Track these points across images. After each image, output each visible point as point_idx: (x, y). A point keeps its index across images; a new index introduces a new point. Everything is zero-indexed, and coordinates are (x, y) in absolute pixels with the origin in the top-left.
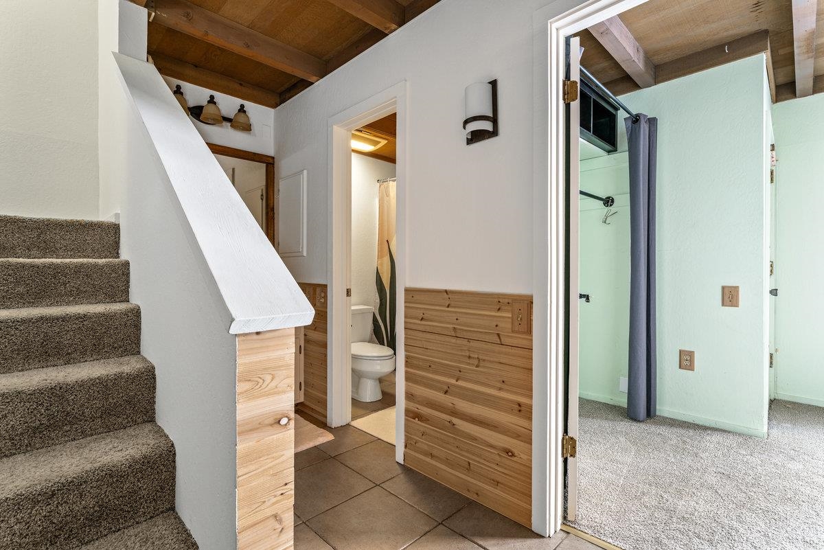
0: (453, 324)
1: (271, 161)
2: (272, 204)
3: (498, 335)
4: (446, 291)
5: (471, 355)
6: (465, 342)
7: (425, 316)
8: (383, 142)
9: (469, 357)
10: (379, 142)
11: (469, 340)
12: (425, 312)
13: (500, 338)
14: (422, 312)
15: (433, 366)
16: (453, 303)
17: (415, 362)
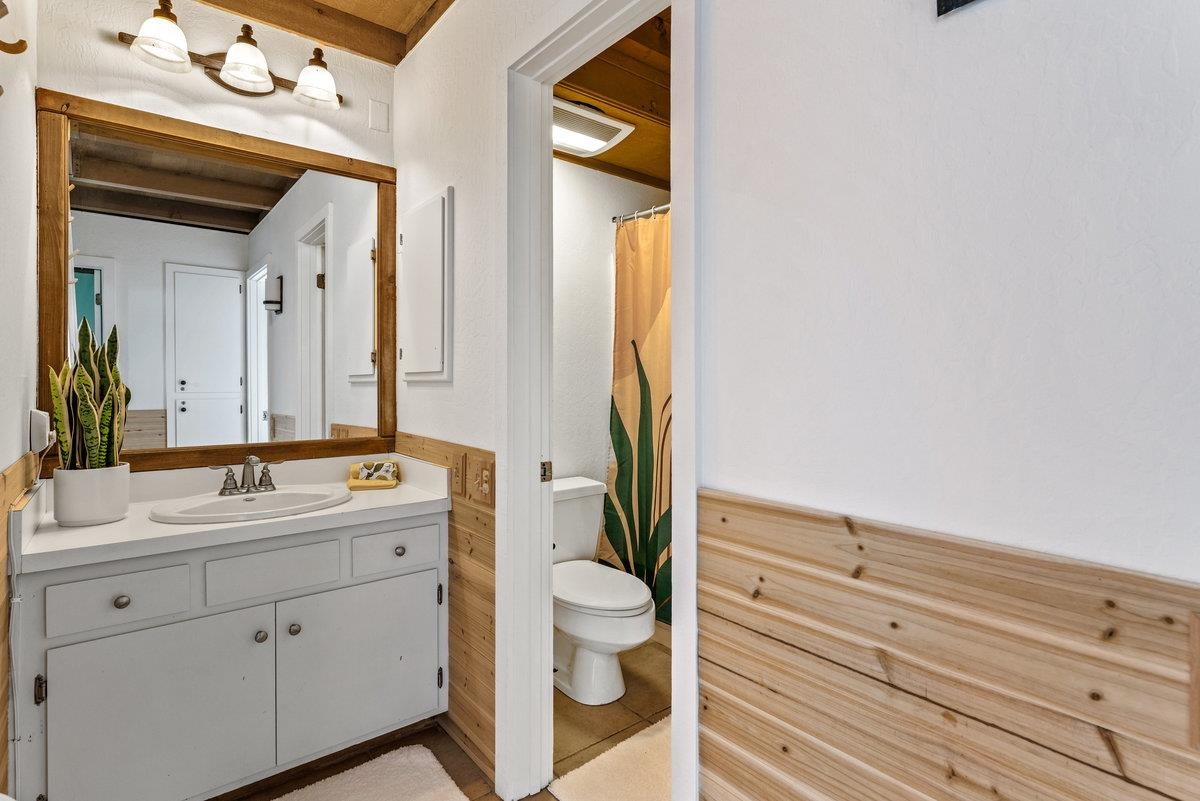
0: (881, 638)
1: (389, 177)
2: (390, 270)
3: (1107, 736)
4: (849, 524)
5: (959, 769)
6: (934, 716)
7: (765, 588)
8: (626, 130)
9: (952, 775)
10: (618, 131)
11: (950, 712)
12: (768, 574)
13: (1113, 748)
14: (758, 571)
15: (795, 751)
16: (873, 567)
17: (733, 719)
